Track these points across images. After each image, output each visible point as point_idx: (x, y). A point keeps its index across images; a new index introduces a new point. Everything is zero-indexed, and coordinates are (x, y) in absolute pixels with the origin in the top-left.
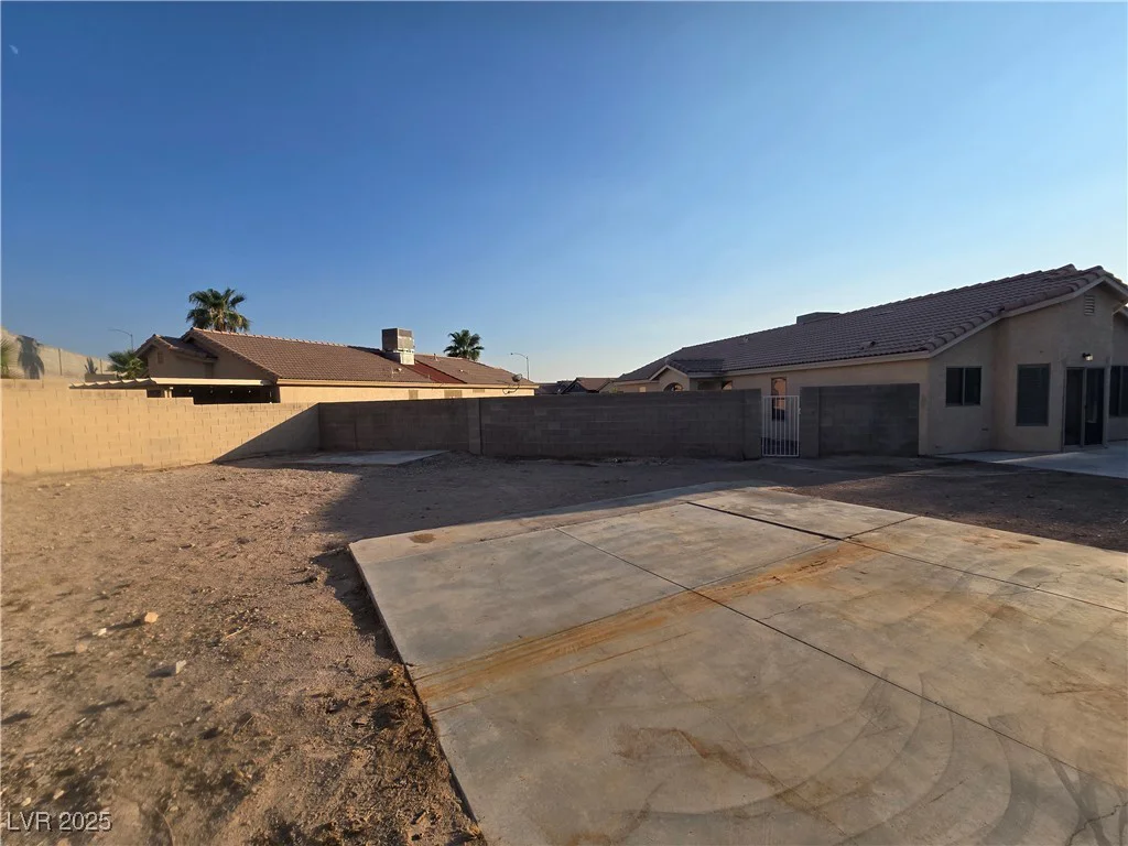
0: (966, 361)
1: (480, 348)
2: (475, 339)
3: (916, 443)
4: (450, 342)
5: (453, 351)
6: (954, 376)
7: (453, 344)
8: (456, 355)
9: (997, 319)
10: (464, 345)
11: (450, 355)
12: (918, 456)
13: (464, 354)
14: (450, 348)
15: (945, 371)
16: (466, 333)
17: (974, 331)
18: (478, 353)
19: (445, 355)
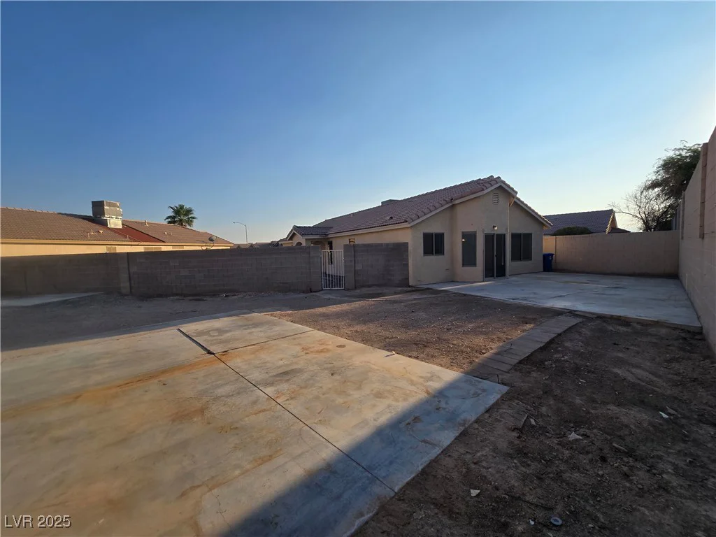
0: (434, 228)
1: (193, 218)
2: (189, 211)
3: (407, 279)
4: (171, 213)
5: (172, 220)
6: (427, 237)
7: (172, 214)
8: (174, 222)
9: (450, 205)
10: (181, 216)
11: (170, 222)
12: (409, 286)
13: (181, 222)
14: (169, 217)
15: (422, 235)
16: (182, 207)
17: (436, 211)
18: (192, 221)
19: (165, 223)
